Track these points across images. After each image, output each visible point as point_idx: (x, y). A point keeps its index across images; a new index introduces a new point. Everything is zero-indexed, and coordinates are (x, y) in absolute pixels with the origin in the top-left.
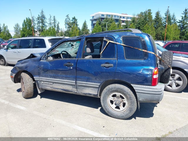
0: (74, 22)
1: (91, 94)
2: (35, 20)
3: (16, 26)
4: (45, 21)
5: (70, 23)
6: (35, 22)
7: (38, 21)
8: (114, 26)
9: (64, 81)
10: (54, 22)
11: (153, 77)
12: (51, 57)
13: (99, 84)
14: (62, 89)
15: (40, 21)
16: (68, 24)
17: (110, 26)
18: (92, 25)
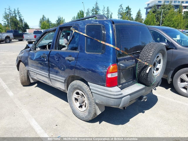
0: (128, 12)
1: (61, 89)
2: (90, 12)
3: (73, 19)
4: (98, 12)
5: (123, 13)
6: (89, 14)
7: (93, 12)
8: (172, 13)
9: (42, 73)
10: (107, 13)
11: (107, 76)
12: (38, 48)
13: (64, 79)
14: (43, 81)
15: (95, 13)
16: (121, 15)
17: (168, 13)
18: (146, 14)
